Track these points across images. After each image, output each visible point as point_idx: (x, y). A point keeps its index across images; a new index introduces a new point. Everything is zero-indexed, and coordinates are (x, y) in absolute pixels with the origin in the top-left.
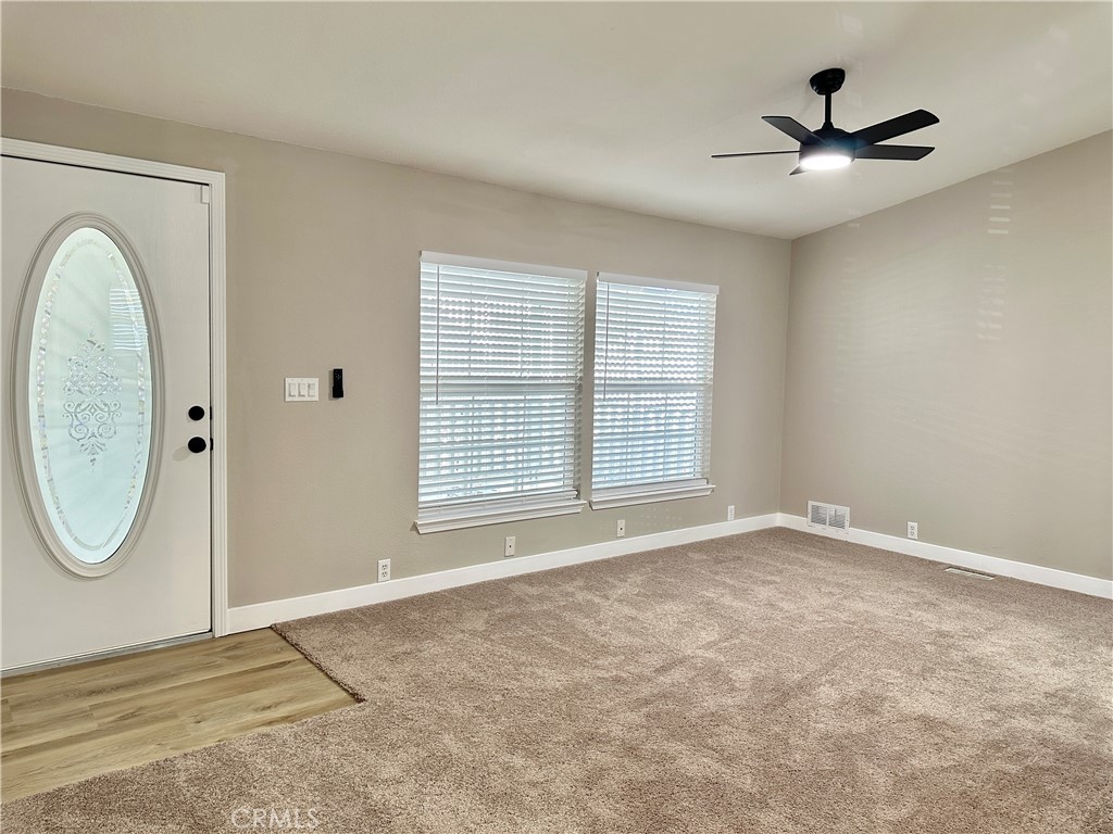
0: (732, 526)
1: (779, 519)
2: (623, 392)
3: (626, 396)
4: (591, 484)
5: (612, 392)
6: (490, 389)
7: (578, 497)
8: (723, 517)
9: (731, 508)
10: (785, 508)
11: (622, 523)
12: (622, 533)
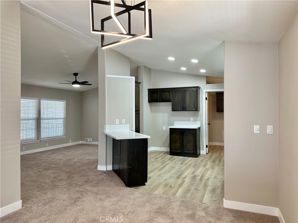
0: (71, 144)
1: (81, 142)
2: (47, 120)
3: (48, 120)
4: (41, 137)
5: (45, 120)
6: (24, 120)
7: (38, 139)
8: (69, 142)
9: (70, 141)
10: (82, 140)
11: (47, 144)
12: (47, 146)
